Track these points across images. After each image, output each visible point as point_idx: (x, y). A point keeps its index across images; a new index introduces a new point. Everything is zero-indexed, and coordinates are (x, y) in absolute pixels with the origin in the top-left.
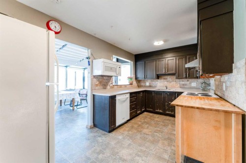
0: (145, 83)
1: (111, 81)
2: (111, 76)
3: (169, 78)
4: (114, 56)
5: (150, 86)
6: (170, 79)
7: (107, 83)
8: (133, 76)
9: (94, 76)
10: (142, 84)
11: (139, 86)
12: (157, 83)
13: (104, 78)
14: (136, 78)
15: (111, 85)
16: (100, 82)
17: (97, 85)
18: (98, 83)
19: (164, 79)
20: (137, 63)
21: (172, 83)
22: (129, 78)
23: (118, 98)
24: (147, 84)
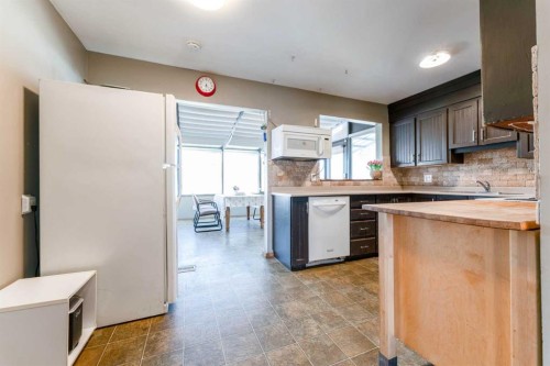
0: (422, 175)
1: (314, 169)
2: (315, 160)
3: (497, 157)
4: (321, 117)
5: (435, 185)
6: (504, 160)
7: (303, 174)
8: (385, 159)
9: (275, 160)
10: (414, 179)
11: (402, 185)
12: (455, 174)
13: (298, 163)
14: (394, 164)
15: (314, 179)
16: (288, 173)
17: (280, 178)
18: (282, 174)
19: (481, 161)
20: (398, 125)
21: (511, 173)
22: (371, 164)
23: (312, 203)
24: (428, 178)
